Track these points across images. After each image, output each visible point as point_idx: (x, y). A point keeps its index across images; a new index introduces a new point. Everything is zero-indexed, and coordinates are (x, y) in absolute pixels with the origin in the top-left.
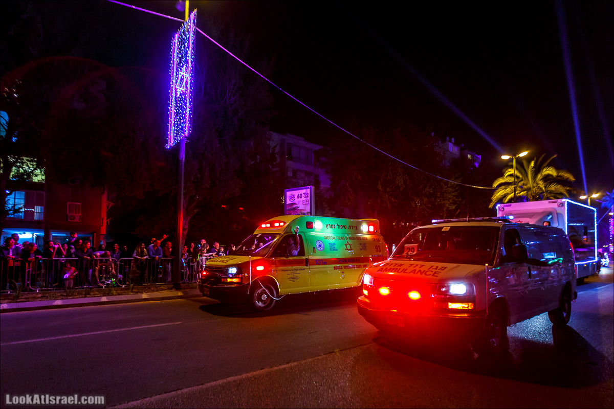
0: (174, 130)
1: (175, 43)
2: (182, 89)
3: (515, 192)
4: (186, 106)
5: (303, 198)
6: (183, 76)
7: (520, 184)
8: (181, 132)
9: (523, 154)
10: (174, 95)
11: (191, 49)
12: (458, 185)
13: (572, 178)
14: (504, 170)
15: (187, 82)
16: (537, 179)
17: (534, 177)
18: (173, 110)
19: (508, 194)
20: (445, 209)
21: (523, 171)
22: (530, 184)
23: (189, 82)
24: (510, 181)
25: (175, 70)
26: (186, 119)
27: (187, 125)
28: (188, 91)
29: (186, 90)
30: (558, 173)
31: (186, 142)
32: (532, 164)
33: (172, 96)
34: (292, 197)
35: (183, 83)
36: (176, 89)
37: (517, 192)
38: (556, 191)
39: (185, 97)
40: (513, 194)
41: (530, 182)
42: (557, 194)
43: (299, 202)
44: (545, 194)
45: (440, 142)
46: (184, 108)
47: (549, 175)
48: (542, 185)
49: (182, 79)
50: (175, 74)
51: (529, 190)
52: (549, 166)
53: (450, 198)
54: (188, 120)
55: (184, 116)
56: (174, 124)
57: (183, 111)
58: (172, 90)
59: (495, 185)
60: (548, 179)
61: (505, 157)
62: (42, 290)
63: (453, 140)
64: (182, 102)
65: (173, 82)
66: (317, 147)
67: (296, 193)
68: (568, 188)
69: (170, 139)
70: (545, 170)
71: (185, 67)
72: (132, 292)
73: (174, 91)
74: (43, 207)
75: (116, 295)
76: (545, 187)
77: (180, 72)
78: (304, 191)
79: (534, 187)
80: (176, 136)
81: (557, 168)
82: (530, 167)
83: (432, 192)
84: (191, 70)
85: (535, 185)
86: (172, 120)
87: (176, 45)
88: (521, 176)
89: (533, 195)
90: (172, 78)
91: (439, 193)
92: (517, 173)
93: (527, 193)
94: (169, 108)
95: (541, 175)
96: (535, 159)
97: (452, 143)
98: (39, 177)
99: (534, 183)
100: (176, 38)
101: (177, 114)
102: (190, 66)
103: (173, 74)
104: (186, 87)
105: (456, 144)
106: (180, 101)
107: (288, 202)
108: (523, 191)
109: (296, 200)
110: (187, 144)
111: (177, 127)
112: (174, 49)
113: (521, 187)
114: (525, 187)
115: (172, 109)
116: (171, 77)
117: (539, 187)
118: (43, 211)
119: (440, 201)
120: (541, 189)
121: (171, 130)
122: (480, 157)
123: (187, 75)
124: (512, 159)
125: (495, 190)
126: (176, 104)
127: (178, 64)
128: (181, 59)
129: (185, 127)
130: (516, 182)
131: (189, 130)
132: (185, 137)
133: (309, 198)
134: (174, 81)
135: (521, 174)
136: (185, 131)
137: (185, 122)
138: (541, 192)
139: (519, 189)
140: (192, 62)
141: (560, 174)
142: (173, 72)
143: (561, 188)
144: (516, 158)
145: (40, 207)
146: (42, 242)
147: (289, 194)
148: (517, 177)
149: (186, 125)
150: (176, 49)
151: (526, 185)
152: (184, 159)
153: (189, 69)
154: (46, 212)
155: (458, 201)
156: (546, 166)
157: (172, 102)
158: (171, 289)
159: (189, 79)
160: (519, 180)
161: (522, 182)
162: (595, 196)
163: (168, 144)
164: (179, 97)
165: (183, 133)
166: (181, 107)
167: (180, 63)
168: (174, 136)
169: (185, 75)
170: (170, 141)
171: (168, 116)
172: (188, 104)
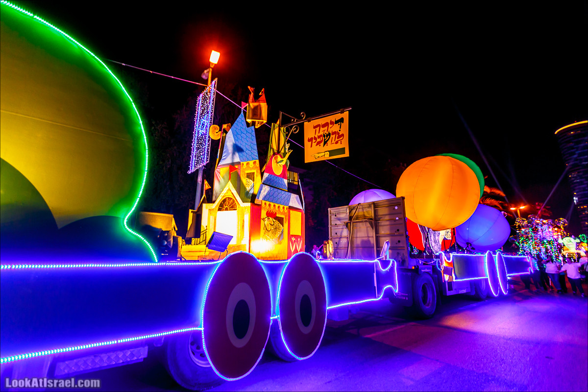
0: (195, 161)
1: (199, 100)
4: (205, 143)
6: (204, 122)
8: (200, 162)
10: (196, 135)
11: (211, 104)
13: (502, 194)
15: (207, 126)
25: (199, 118)
26: (205, 152)
27: (206, 157)
29: (205, 132)
30: (491, 190)
31: (204, 169)
35: (204, 127)
36: (198, 131)
38: (491, 204)
39: (205, 137)
42: (492, 206)
46: (203, 144)
49: (203, 124)
50: (198, 121)
54: (207, 153)
55: (203, 150)
56: (195, 156)
57: (202, 146)
58: (195, 132)
68: (500, 202)
69: (192, 167)
71: (206, 116)
76: (482, 201)
77: (202, 120)
81: (490, 186)
84: (211, 118)
86: (194, 153)
87: (201, 101)
90: (196, 124)
94: (192, 144)
100: (201, 97)
101: (198, 149)
102: (210, 115)
103: (197, 121)
104: (206, 130)
106: (201, 140)
110: (204, 171)
111: (198, 158)
112: (199, 104)
115: (194, 145)
116: (195, 122)
126: (198, 141)
127: (201, 114)
128: (203, 111)
131: (207, 160)
132: (204, 165)
134: (197, 126)
136: (204, 161)
137: (204, 155)
140: (211, 113)
142: (197, 120)
143: (495, 201)
149: (204, 157)
150: (200, 104)
153: (209, 118)
157: (195, 140)
159: (208, 124)
162: (522, 208)
163: (189, 170)
164: (200, 137)
165: (202, 163)
166: (201, 144)
167: (203, 113)
168: (194, 164)
169: (206, 121)
170: (192, 169)
171: (191, 150)
172: (207, 142)
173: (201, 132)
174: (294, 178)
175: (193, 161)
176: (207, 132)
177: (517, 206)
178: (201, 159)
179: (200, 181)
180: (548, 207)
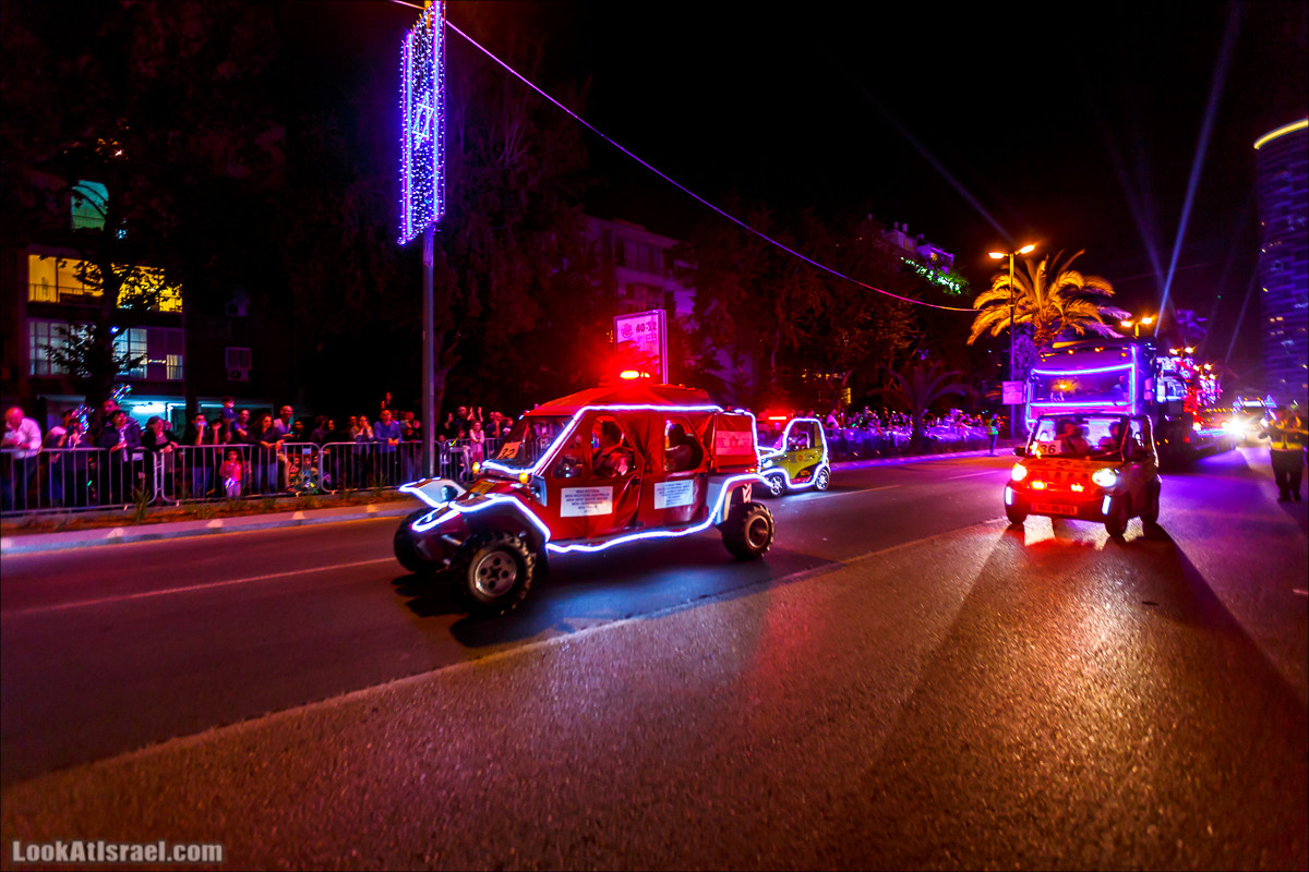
0: (413, 211)
1: (407, 50)
2: (423, 135)
3: (1012, 317)
4: (432, 167)
5: (647, 332)
6: (425, 110)
7: (1021, 302)
8: (426, 215)
9: (1027, 249)
10: (409, 146)
11: (437, 60)
12: (915, 306)
13: (1108, 290)
14: (993, 279)
15: (432, 122)
16: (1050, 293)
17: (1046, 289)
18: (410, 176)
19: (999, 320)
20: (892, 348)
21: (1026, 280)
22: (1039, 302)
23: (436, 122)
24: (1004, 298)
25: (410, 100)
26: (433, 190)
27: (436, 201)
28: (436, 138)
29: (430, 138)
30: (1085, 281)
31: (435, 233)
32: (1042, 266)
33: (406, 148)
34: (627, 329)
35: (424, 123)
36: (413, 136)
37: (1015, 317)
38: (1082, 312)
39: (431, 150)
40: (1009, 319)
41: (1039, 298)
42: (1084, 318)
43: (640, 338)
44: (1063, 319)
45: (883, 231)
46: (429, 170)
47: (1070, 286)
48: (1058, 303)
49: (423, 118)
50: (410, 108)
51: (1035, 311)
52: (1069, 270)
53: (901, 330)
54: (438, 193)
55: (429, 184)
56: (413, 200)
57: (427, 176)
58: (406, 137)
59: (978, 304)
60: (1068, 293)
61: (996, 255)
62: (185, 503)
63: (905, 227)
64: (425, 159)
65: (406, 123)
66: (668, 243)
67: (634, 323)
68: (1103, 308)
69: (406, 227)
70: (1063, 276)
71: (427, 93)
72: (348, 502)
73: (409, 139)
74: (181, 357)
75: (319, 508)
76: (1064, 307)
77: (418, 104)
78: (648, 319)
79: (1044, 307)
81: (1084, 273)
82: (1038, 272)
83: (869, 318)
84: (440, 100)
85: (1047, 303)
86: (409, 192)
87: (410, 54)
88: (1022, 289)
89: (1044, 320)
90: (404, 116)
91: (882, 321)
92: (1016, 283)
93: (1033, 317)
94: (402, 170)
95: (1058, 285)
96: (1048, 257)
97: (904, 232)
98: (170, 302)
99: (1045, 299)
100: (410, 40)
101: (416, 181)
102: (437, 92)
103: (406, 108)
104: (432, 132)
105: (911, 233)
106: (421, 158)
107: (621, 338)
108: (1027, 314)
109: (635, 335)
110: (436, 236)
111: (418, 205)
112: (407, 60)
113: (1023, 308)
114: (1029, 307)
115: (407, 172)
116: (403, 114)
117: (1053, 306)
118: (181, 364)
119: (884, 334)
120: (1057, 309)
121: (406, 211)
122: (951, 256)
123: (432, 110)
124: (1009, 258)
125: (979, 312)
126: (415, 162)
127: (415, 89)
128: (419, 79)
129: (432, 205)
130: (1015, 299)
131: (440, 211)
132: (434, 223)
133: (657, 332)
134: (409, 121)
135: (1023, 282)
136: (433, 213)
137: (432, 196)
138: (1056, 314)
139: (1018, 310)
140: (440, 85)
141: (1090, 283)
142: (406, 105)
143: (1091, 308)
144: (1015, 257)
145: (175, 357)
146: (182, 420)
147: (621, 324)
148: (1017, 291)
149: (433, 202)
150: (410, 61)
151: (1031, 304)
152: (432, 265)
153: (436, 98)
154: (188, 366)
155: (915, 334)
156: (1066, 270)
157: (406, 159)
160: (1020, 295)
161: (1024, 299)
163: (402, 236)
164: (419, 151)
165: (429, 216)
166: (423, 168)
167: (419, 86)
168: (413, 222)
169: (428, 108)
170: (406, 231)
171: (400, 185)
172: (436, 163)
173: (419, 136)
175: (409, 214)
176: (432, 138)
177: (1136, 316)
178: (426, 209)
179: (429, 263)
180: (1200, 320)
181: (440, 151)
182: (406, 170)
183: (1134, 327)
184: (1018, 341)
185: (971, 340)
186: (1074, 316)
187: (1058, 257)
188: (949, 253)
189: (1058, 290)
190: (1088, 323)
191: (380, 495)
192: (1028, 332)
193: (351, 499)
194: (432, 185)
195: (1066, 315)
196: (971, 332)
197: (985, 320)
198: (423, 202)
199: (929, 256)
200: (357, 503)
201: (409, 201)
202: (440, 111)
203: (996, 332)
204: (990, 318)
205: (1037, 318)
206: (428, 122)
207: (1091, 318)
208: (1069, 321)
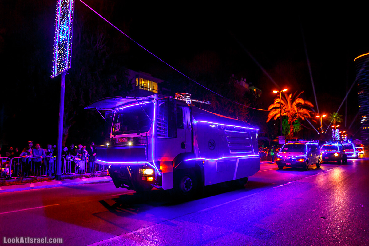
1: (59, 5)
2: (64, 37)
4: (67, 49)
6: (65, 28)
7: (284, 108)
8: (63, 67)
9: (285, 90)
10: (57, 40)
11: (71, 10)
12: (248, 108)
13: (312, 105)
14: (275, 99)
16: (293, 105)
17: (291, 104)
19: (277, 114)
21: (285, 101)
22: (289, 108)
23: (69, 32)
24: (278, 106)
25: (59, 24)
26: (66, 58)
27: (68, 62)
28: (69, 39)
29: (66, 38)
30: (304, 102)
31: (67, 74)
32: (290, 96)
33: (56, 41)
35: (64, 32)
36: (59, 37)
37: (282, 113)
38: (303, 112)
39: (66, 43)
40: (280, 114)
42: (304, 114)
44: (297, 114)
45: (238, 81)
46: (65, 50)
47: (299, 103)
48: (296, 109)
49: (64, 30)
50: (59, 26)
51: (288, 112)
52: (299, 98)
54: (68, 59)
55: (65, 56)
56: (58, 61)
57: (64, 52)
58: (56, 37)
59: (270, 108)
60: (299, 106)
61: (275, 92)
63: (245, 80)
64: (63, 46)
65: (57, 32)
66: (160, 81)
68: (310, 111)
69: (54, 71)
70: (297, 100)
71: (66, 21)
73: (58, 38)
76: (298, 110)
77: (62, 25)
79: (291, 110)
80: (59, 70)
81: (304, 99)
82: (289, 98)
83: (233, 112)
84: (71, 25)
85: (292, 109)
86: (56, 58)
88: (284, 103)
89: (291, 115)
90: (56, 29)
91: (237, 113)
92: (282, 102)
93: (288, 113)
94: (54, 49)
95: (295, 103)
96: (292, 93)
97: (245, 82)
99: (291, 107)
101: (59, 54)
102: (70, 21)
103: (57, 26)
104: (67, 36)
105: (247, 82)
106: (62, 45)
108: (286, 112)
110: (67, 76)
111: (60, 63)
112: (58, 9)
113: (284, 110)
114: (286, 110)
115: (56, 50)
117: (294, 110)
120: (295, 111)
121: (55, 65)
122: (261, 90)
123: (68, 28)
124: (279, 93)
125: (270, 111)
126: (60, 47)
127: (61, 20)
128: (63, 16)
129: (66, 64)
130: (282, 107)
131: (69, 66)
135: (284, 102)
136: (66, 67)
137: (66, 60)
138: (295, 113)
139: (283, 111)
140: (71, 19)
141: (305, 103)
143: (306, 111)
144: (281, 93)
148: (282, 104)
149: (66, 62)
150: (60, 9)
151: (287, 109)
152: (64, 86)
153: (70, 24)
156: (298, 98)
157: (56, 45)
158: (53, 179)
159: (69, 30)
160: (283, 106)
161: (285, 107)
162: (324, 116)
163: (52, 75)
164: (61, 43)
165: (64, 68)
166: (63, 50)
167: (63, 19)
168: (57, 69)
169: (66, 27)
170: (54, 73)
171: (53, 55)
172: (68, 48)
173: (62, 38)
174: (153, 87)
175: (56, 66)
176: (67, 38)
177: (321, 114)
178: (63, 65)
179: (63, 86)
180: (340, 116)
181: (70, 43)
182: (55, 49)
183: (320, 117)
184: (284, 121)
185: (268, 121)
186: (301, 113)
187: (295, 93)
188: (260, 90)
189: (295, 104)
190: (305, 116)
191: (36, 179)
192: (287, 118)
193: (23, 181)
194: (66, 56)
195: (298, 113)
196: (267, 118)
197: (272, 114)
198: (62, 62)
199: (253, 90)
200: (26, 183)
201: (56, 62)
202: (71, 29)
203: (276, 118)
204: (274, 113)
205: (289, 114)
206: (66, 32)
207: (306, 114)
208: (299, 115)
